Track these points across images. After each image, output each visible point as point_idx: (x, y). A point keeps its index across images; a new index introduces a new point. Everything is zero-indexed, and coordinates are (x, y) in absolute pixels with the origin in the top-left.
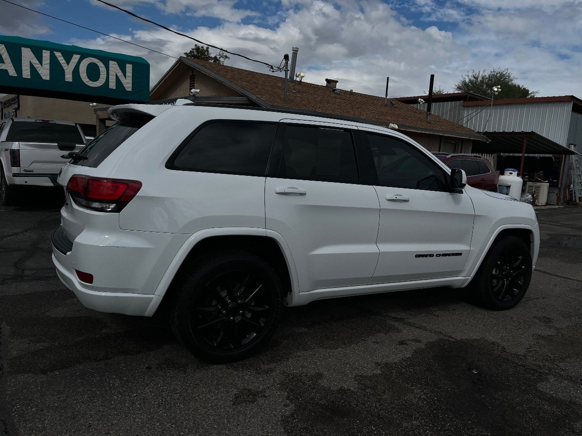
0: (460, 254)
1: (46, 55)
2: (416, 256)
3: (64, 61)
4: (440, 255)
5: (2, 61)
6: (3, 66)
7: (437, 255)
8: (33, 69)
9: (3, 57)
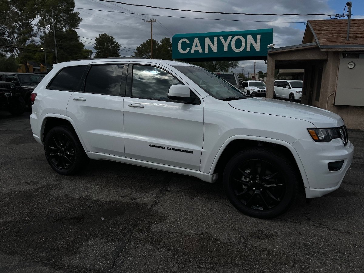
0: (192, 152)
1: (216, 39)
2: (150, 145)
3: (224, 41)
4: (171, 149)
5: (196, 46)
6: (197, 49)
7: (167, 148)
8: (210, 48)
9: (197, 44)
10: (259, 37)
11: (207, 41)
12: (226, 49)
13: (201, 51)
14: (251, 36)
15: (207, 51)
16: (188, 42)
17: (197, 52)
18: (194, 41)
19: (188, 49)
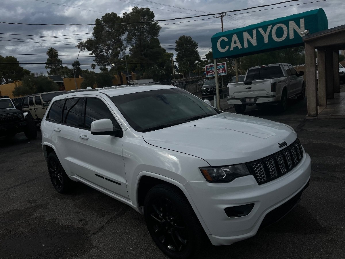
0: (120, 184)
1: (254, 32)
2: (96, 175)
3: (263, 32)
5: (235, 43)
6: (236, 45)
7: (105, 179)
8: (249, 42)
9: (236, 40)
10: (302, 21)
11: (246, 35)
12: (266, 40)
13: (240, 47)
14: (293, 21)
15: (246, 45)
16: (226, 39)
17: (236, 48)
18: (233, 38)
19: (227, 47)
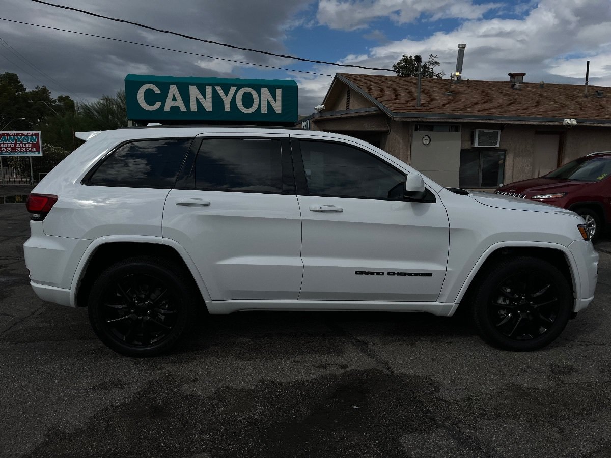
0: (430, 275)
1: (209, 90)
2: (356, 273)
3: (223, 94)
4: (394, 274)
5: (174, 99)
6: (175, 104)
7: (389, 274)
8: (199, 103)
9: (175, 95)
10: (279, 92)
11: (194, 91)
12: (227, 108)
13: (183, 108)
14: (267, 89)
15: (194, 108)
16: (157, 90)
17: (175, 109)
18: (170, 91)
19: (157, 103)
